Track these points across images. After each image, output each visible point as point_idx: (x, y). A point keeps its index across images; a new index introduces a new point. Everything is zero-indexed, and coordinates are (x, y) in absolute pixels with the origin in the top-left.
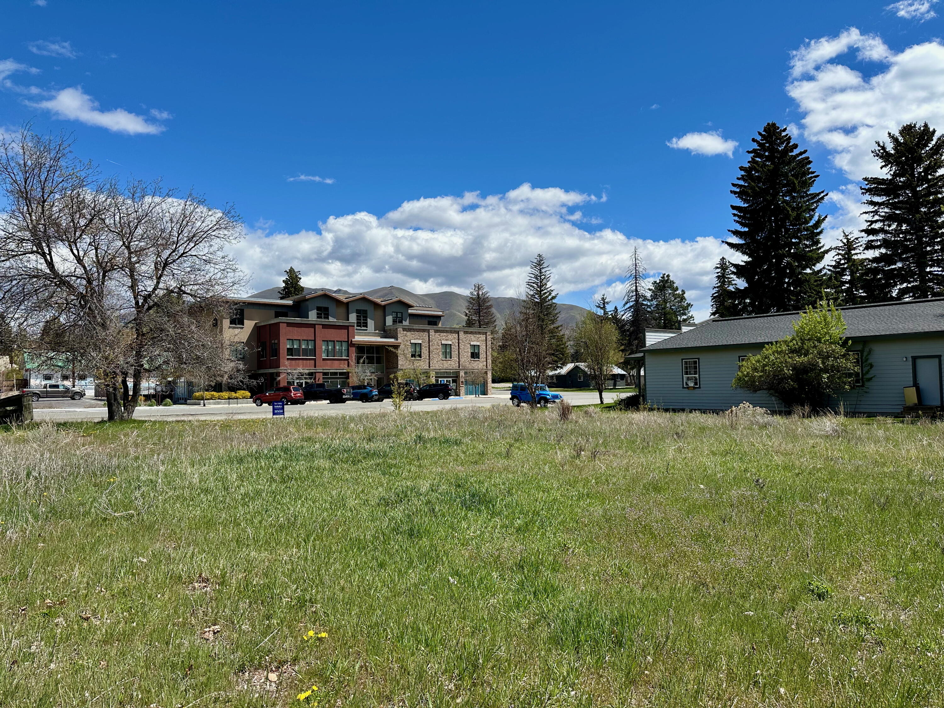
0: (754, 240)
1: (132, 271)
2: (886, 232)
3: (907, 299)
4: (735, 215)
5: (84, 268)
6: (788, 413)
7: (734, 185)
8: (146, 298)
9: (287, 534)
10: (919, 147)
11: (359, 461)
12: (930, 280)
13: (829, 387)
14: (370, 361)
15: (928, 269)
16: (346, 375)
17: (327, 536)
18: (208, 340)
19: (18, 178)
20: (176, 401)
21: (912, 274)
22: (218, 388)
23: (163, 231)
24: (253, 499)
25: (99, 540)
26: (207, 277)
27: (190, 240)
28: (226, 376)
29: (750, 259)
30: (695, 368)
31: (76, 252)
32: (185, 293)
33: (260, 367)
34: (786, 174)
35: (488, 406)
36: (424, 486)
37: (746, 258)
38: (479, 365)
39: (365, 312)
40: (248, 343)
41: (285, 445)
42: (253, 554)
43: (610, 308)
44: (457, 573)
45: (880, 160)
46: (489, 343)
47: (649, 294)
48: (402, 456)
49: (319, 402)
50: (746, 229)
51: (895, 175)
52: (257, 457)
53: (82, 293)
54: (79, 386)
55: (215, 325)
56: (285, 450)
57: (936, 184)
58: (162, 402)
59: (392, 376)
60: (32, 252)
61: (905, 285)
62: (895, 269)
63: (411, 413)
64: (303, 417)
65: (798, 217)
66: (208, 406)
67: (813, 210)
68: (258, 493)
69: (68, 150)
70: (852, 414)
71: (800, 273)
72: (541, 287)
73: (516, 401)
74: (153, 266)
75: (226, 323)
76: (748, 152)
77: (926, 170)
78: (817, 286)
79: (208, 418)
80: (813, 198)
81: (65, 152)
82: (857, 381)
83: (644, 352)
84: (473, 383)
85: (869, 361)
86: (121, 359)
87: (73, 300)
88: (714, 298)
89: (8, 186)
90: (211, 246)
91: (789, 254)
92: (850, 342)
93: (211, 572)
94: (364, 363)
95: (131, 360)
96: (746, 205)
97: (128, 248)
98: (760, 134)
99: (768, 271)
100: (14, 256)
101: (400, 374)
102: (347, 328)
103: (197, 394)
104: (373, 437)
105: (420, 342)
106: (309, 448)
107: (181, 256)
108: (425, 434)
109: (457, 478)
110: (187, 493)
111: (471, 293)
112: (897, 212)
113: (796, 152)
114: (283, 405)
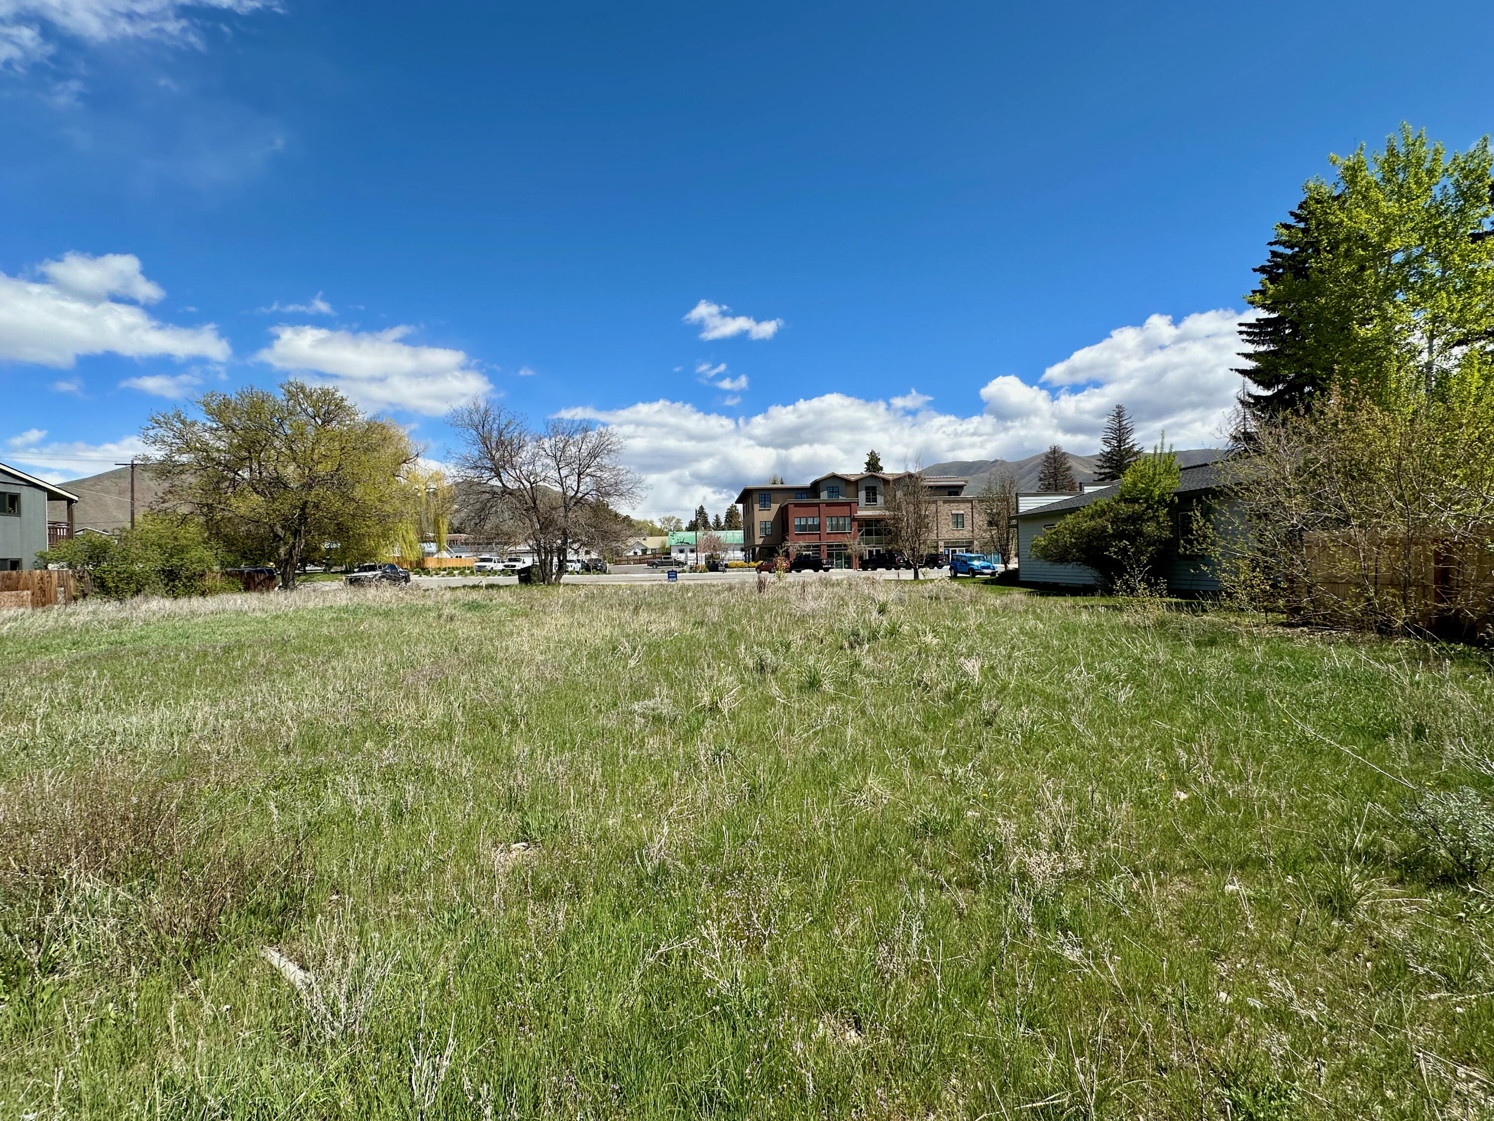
14: (869, 533)
16: (847, 547)
38: (997, 533)
39: (874, 488)
40: (772, 523)
72: (1119, 442)
75: (759, 507)
84: (992, 552)
94: (863, 535)
102: (853, 504)
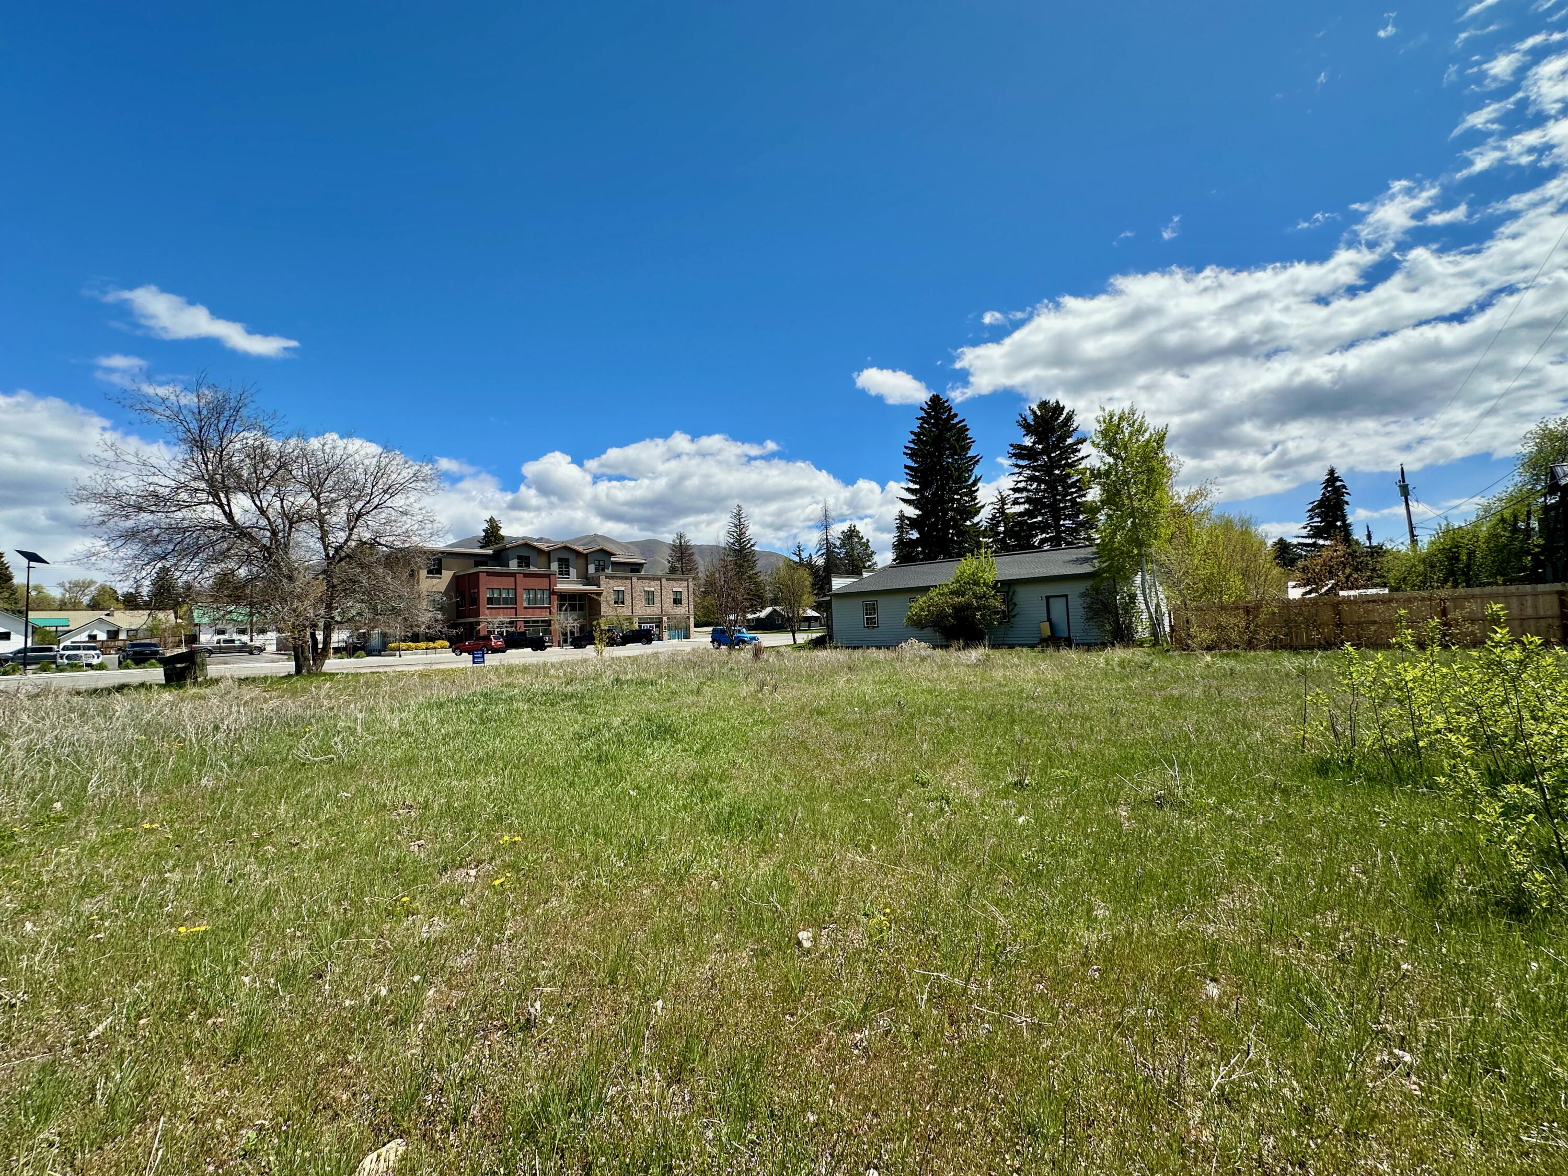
0: (923, 496)
1: (322, 522)
2: (1028, 491)
3: (1046, 547)
4: (907, 474)
5: (268, 519)
6: (946, 647)
7: (906, 447)
8: (338, 549)
9: (486, 765)
10: (1053, 420)
11: (557, 703)
12: (1064, 532)
13: (981, 623)
14: (573, 608)
15: (1062, 522)
16: (548, 623)
17: (524, 765)
18: (405, 592)
19: (191, 426)
20: (370, 653)
21: (1049, 526)
22: (415, 638)
23: (356, 482)
24: (454, 738)
25: (300, 782)
26: (404, 529)
27: (385, 492)
28: (424, 627)
29: (920, 513)
30: (874, 609)
31: (258, 503)
32: (379, 544)
33: (458, 617)
34: (949, 439)
35: (688, 649)
36: (616, 721)
37: (918, 512)
38: (681, 610)
39: (567, 560)
40: (446, 593)
41: (485, 691)
42: (455, 783)
43: (805, 555)
44: (637, 787)
45: (1023, 430)
46: (691, 589)
47: (838, 543)
48: (598, 697)
49: (520, 650)
50: (917, 487)
51: (1034, 443)
52: (458, 702)
53: (265, 545)
54: (258, 640)
55: (412, 575)
56: (485, 695)
57: (1066, 451)
58: (353, 654)
59: (595, 623)
60: (207, 503)
61: (1044, 536)
62: (1036, 522)
63: (612, 658)
64: (504, 666)
65: (959, 477)
66: (403, 657)
67: (971, 471)
68: (458, 733)
69: (249, 400)
70: (994, 646)
71: (962, 525)
72: (740, 536)
73: (716, 644)
74: (345, 518)
75: (423, 573)
76: (917, 419)
77: (1058, 439)
78: (975, 536)
79: (406, 669)
80: (971, 461)
81: (246, 401)
82: (1004, 618)
83: (831, 595)
84: (676, 628)
85: (1014, 601)
86: (311, 611)
87: (254, 552)
88: (895, 546)
89: (180, 434)
90: (408, 498)
91: (952, 509)
92: (999, 585)
93: (415, 799)
94: (566, 610)
95: (322, 612)
96: (916, 465)
97: (318, 499)
98: (926, 403)
99: (936, 523)
100: (187, 506)
101: (602, 621)
102: (548, 576)
103: (393, 645)
104: (572, 681)
105: (623, 589)
106: (508, 692)
107: (375, 508)
108: (623, 677)
109: (648, 713)
110: (387, 737)
111: (674, 541)
112: (1037, 474)
113: (956, 420)
114: (483, 654)
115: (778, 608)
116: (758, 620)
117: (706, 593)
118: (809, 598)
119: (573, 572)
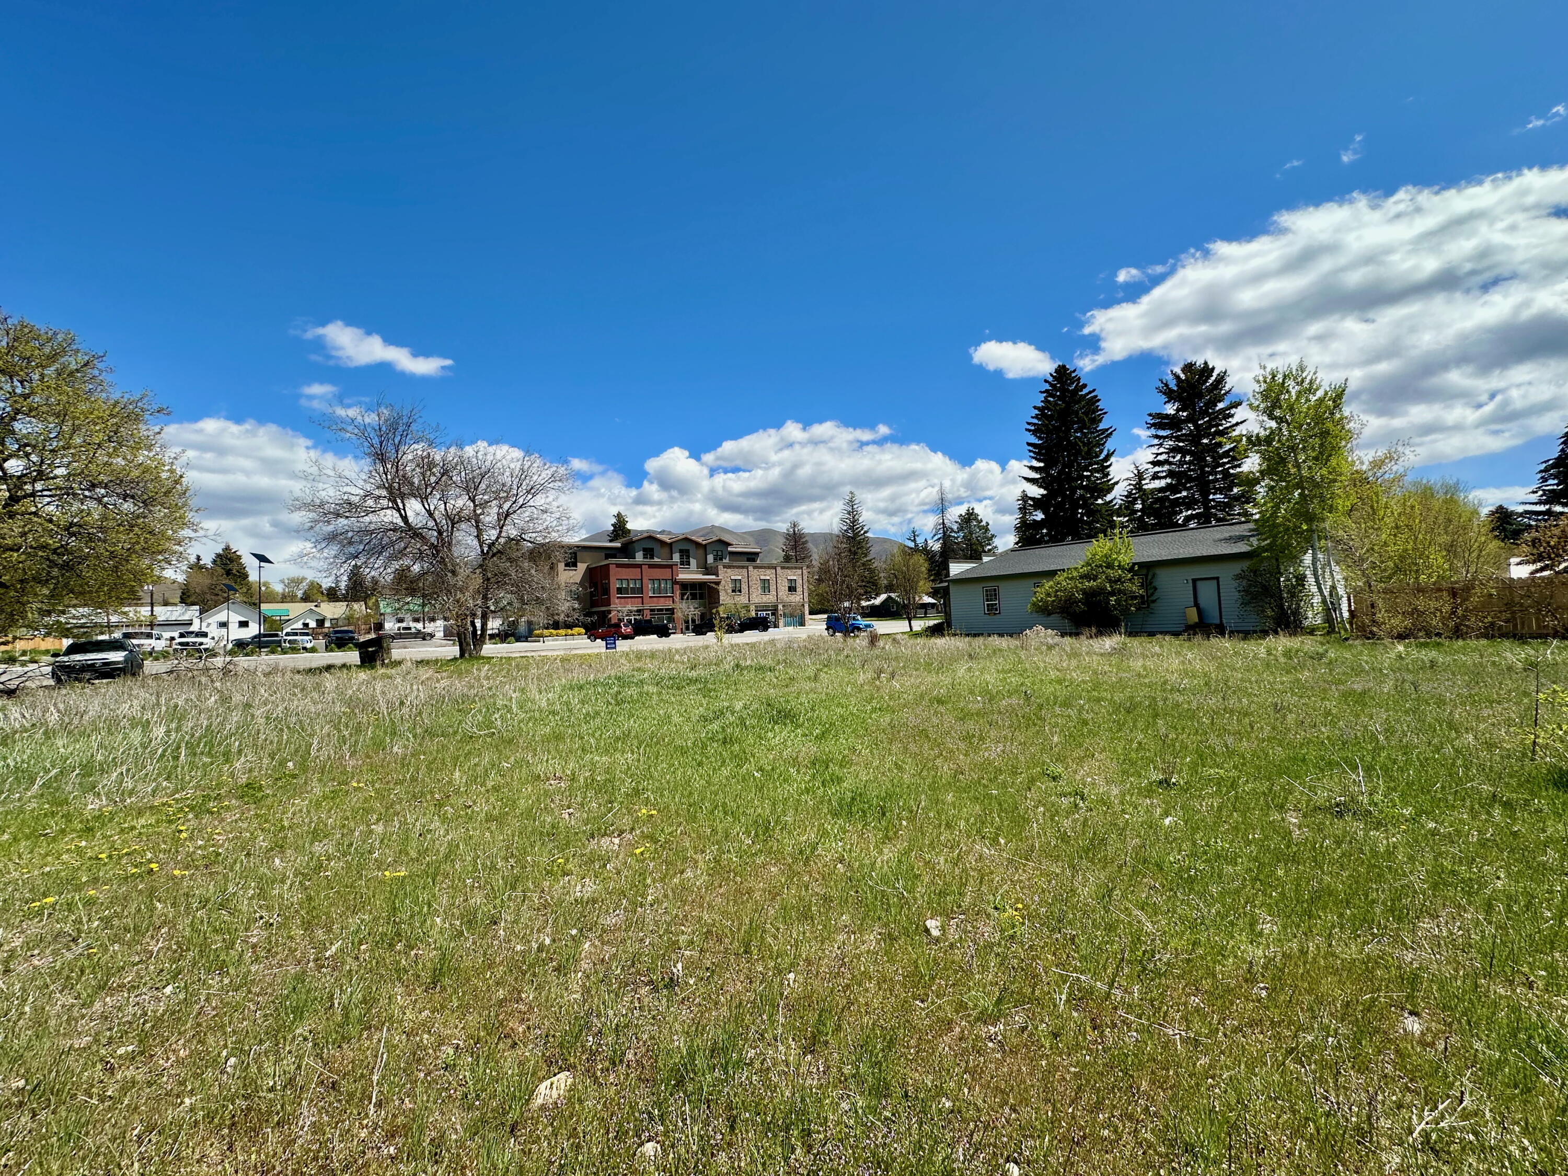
0: (1048, 475)
1: (477, 522)
2: (1170, 463)
3: (1192, 525)
4: (1030, 451)
5: (435, 520)
6: (1077, 634)
7: (1029, 424)
8: (490, 546)
9: (623, 743)
10: (1199, 383)
11: (683, 687)
12: (1214, 507)
13: (1116, 609)
14: (694, 597)
15: (1211, 497)
16: (672, 611)
17: (656, 744)
18: (547, 583)
19: (374, 442)
20: (518, 640)
21: (1196, 502)
22: (556, 626)
23: (504, 485)
24: (593, 718)
25: (470, 753)
26: (544, 526)
27: (528, 492)
28: (562, 616)
29: (1045, 492)
30: (995, 595)
31: (427, 507)
32: (524, 540)
33: (592, 606)
34: (1077, 411)
35: (804, 636)
36: (738, 706)
37: (1043, 491)
38: (796, 598)
39: (688, 551)
40: (581, 584)
41: (619, 674)
42: (597, 758)
43: (920, 540)
44: (761, 769)
45: (1164, 396)
46: (805, 578)
47: (955, 527)
48: (721, 682)
49: (647, 637)
50: (1042, 465)
51: (1178, 410)
52: (595, 683)
53: (433, 544)
54: (430, 627)
55: (552, 568)
56: (619, 678)
57: (1217, 417)
58: (505, 640)
59: (714, 611)
60: (388, 508)
61: (1189, 512)
62: (1180, 498)
63: (732, 645)
64: (633, 652)
65: (1089, 453)
66: (547, 643)
67: (1103, 444)
68: (597, 713)
69: (417, 415)
70: (1131, 634)
71: (1093, 504)
72: (853, 522)
73: (831, 631)
74: (496, 517)
75: (561, 566)
76: (1041, 392)
77: (1206, 405)
78: (1108, 515)
79: (549, 654)
80: (1102, 434)
81: (415, 417)
82: (1143, 603)
83: (949, 581)
84: (792, 616)
85: (1153, 585)
86: (471, 602)
87: (425, 550)
88: (1017, 528)
89: (366, 449)
90: (547, 497)
91: (1081, 487)
92: (1136, 568)
93: (564, 771)
94: (687, 599)
95: (480, 602)
96: (1040, 442)
97: (473, 501)
98: (1051, 375)
99: (1062, 503)
100: (373, 512)
101: (721, 609)
102: (671, 567)
103: (537, 632)
104: (696, 666)
105: (740, 578)
106: (638, 676)
107: (521, 507)
108: (742, 663)
109: (768, 699)
110: (537, 715)
111: (788, 530)
112: (1181, 444)
113: (1085, 391)
114: (615, 640)
115: (893, 595)
116: (873, 607)
117: (820, 580)
118: (925, 584)
119: (693, 562)
